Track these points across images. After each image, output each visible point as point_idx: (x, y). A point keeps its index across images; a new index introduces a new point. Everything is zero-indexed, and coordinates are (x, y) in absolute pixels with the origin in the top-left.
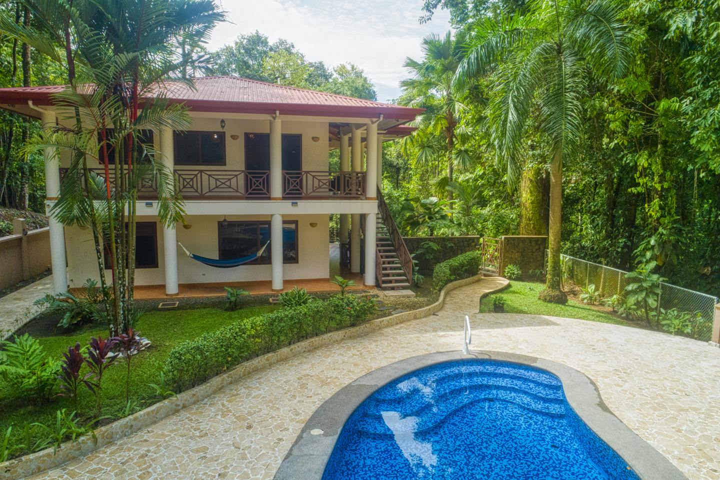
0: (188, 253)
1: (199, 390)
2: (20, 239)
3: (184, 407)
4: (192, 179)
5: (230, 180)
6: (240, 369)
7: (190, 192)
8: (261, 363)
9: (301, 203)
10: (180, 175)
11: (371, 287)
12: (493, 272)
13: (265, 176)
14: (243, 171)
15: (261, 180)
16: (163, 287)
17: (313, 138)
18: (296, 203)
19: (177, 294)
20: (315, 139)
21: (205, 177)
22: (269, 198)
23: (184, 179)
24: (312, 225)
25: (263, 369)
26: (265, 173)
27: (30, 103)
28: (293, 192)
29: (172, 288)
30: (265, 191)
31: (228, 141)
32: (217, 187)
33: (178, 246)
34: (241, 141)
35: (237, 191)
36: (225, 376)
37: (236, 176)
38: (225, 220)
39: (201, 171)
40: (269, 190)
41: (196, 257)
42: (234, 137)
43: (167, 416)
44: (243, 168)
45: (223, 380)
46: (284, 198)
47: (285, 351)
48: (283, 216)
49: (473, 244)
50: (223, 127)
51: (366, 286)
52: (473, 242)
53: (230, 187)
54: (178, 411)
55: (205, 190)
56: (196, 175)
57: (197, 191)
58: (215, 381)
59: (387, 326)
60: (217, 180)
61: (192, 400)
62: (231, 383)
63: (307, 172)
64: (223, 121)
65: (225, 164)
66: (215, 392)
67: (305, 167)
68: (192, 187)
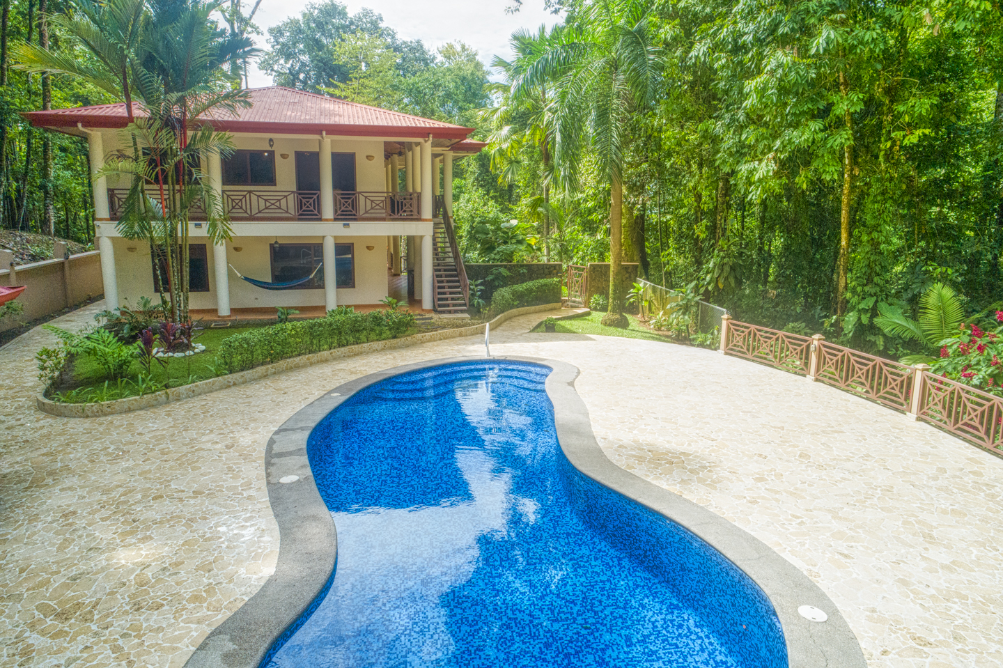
0: (239, 275)
1: (248, 374)
2: (62, 264)
3: (235, 384)
4: (241, 200)
5: (279, 200)
6: (282, 364)
7: (238, 212)
8: (302, 361)
9: (353, 224)
10: (228, 196)
11: (429, 311)
12: (579, 303)
13: (315, 197)
14: (293, 192)
15: (311, 201)
16: (215, 311)
17: (367, 157)
18: (348, 225)
19: (229, 316)
20: (369, 157)
21: (254, 198)
22: (320, 219)
23: (233, 200)
24: (368, 248)
25: (304, 366)
26: (315, 194)
27: (80, 125)
28: (347, 212)
29: (224, 310)
30: (316, 212)
31: (278, 158)
32: (266, 208)
33: (228, 267)
34: (292, 159)
35: (287, 212)
36: (269, 366)
37: (286, 196)
38: (276, 242)
39: (250, 192)
40: (319, 211)
41: (246, 279)
42: (284, 156)
43: (221, 388)
44: (294, 189)
45: (268, 369)
46: (335, 219)
47: (325, 354)
48: (335, 238)
49: (555, 271)
50: (271, 146)
51: (423, 310)
52: (555, 269)
53: (280, 208)
54: (230, 386)
55: (255, 211)
56: (245, 196)
57: (246, 212)
58: (261, 370)
59: (429, 341)
60: (266, 200)
61: (241, 380)
62: (275, 373)
63: (360, 193)
64: (271, 140)
65: (275, 185)
66: (260, 378)
67: (360, 187)
68: (241, 208)
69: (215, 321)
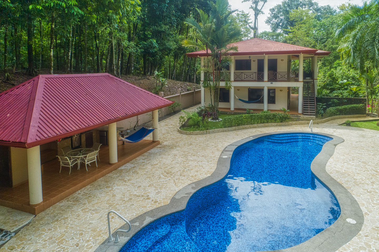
0: (237, 98)
2: (193, 92)
5: (251, 75)
6: (241, 127)
7: (238, 79)
8: (248, 127)
9: (274, 83)
10: (236, 74)
11: (300, 114)
13: (262, 74)
15: (261, 75)
16: (230, 109)
17: (281, 60)
18: (272, 83)
19: (234, 111)
21: (243, 74)
22: (263, 81)
24: (281, 90)
27: (198, 56)
28: (273, 78)
29: (232, 109)
31: (252, 62)
32: (247, 77)
33: (234, 96)
34: (256, 62)
35: (253, 79)
36: (237, 127)
37: (253, 74)
38: (250, 88)
39: (242, 73)
40: (263, 78)
41: (240, 100)
42: (254, 61)
44: (256, 71)
46: (268, 81)
48: (268, 87)
49: (363, 101)
50: (250, 58)
51: (298, 113)
53: (251, 77)
55: (243, 78)
56: (240, 74)
57: (240, 79)
58: (234, 128)
60: (247, 75)
62: (238, 129)
63: (277, 72)
64: (250, 56)
65: (251, 70)
66: (234, 130)
68: (239, 77)
69: (229, 112)
